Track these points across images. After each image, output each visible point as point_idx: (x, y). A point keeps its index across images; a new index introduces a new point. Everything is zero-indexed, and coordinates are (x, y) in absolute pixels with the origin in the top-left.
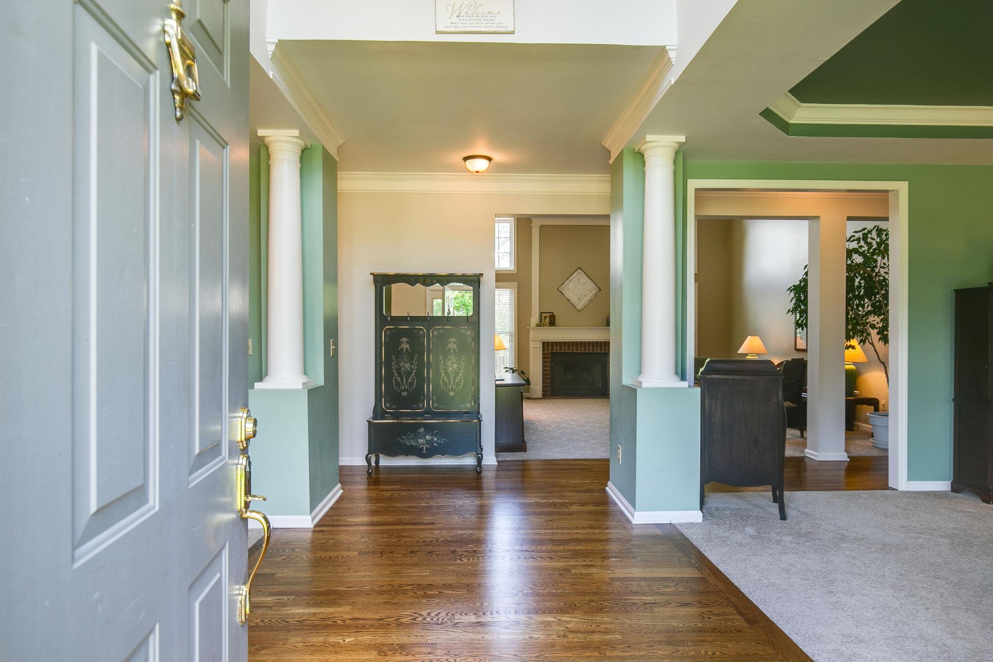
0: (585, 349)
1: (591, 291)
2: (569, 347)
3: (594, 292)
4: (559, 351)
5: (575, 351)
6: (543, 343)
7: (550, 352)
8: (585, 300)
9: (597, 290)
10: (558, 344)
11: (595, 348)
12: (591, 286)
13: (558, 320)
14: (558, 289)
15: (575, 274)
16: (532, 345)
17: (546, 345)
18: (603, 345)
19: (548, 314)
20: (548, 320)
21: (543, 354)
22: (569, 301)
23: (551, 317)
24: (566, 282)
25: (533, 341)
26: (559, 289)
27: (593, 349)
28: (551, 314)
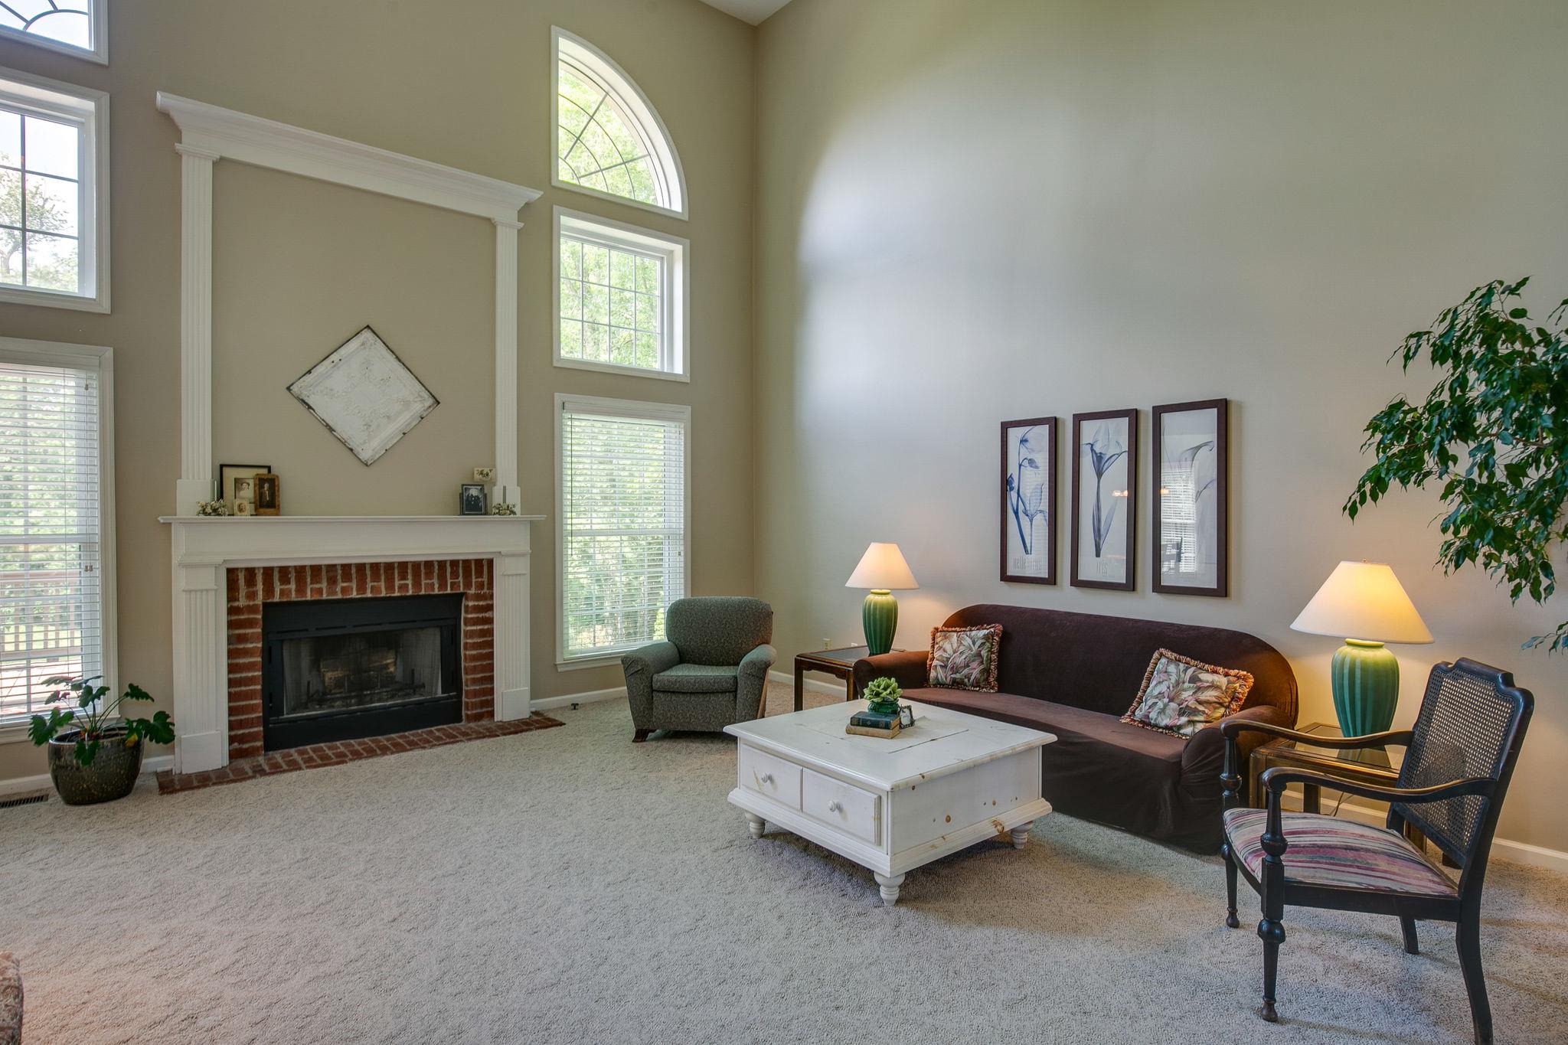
0: (390, 586)
1: (406, 404)
2: (332, 581)
3: (418, 407)
4: (293, 597)
5: (354, 595)
6: (231, 572)
7: (259, 600)
8: (388, 433)
9: (430, 401)
10: (293, 576)
11: (423, 582)
12: (405, 387)
13: (288, 493)
14: (289, 389)
15: (354, 344)
16: (180, 581)
17: (236, 579)
18: (449, 570)
19: (252, 472)
20: (248, 493)
21: (231, 611)
22: (331, 429)
23: (261, 481)
24: (320, 369)
25: (185, 566)
26: (295, 388)
27: (417, 583)
28: (264, 471)
